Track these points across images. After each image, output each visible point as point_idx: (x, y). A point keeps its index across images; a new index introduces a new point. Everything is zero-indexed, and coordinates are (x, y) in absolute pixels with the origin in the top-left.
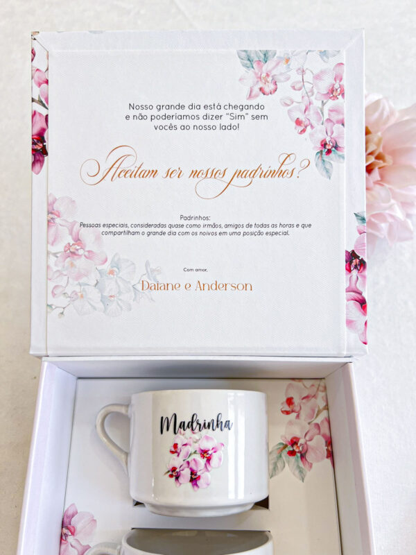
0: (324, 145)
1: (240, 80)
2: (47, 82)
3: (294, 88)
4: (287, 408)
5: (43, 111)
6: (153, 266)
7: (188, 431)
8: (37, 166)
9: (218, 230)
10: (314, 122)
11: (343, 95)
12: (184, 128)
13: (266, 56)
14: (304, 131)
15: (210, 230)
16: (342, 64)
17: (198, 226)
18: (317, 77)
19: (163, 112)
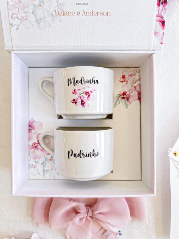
4: (122, 80)
6: (60, 2)
7: (80, 84)
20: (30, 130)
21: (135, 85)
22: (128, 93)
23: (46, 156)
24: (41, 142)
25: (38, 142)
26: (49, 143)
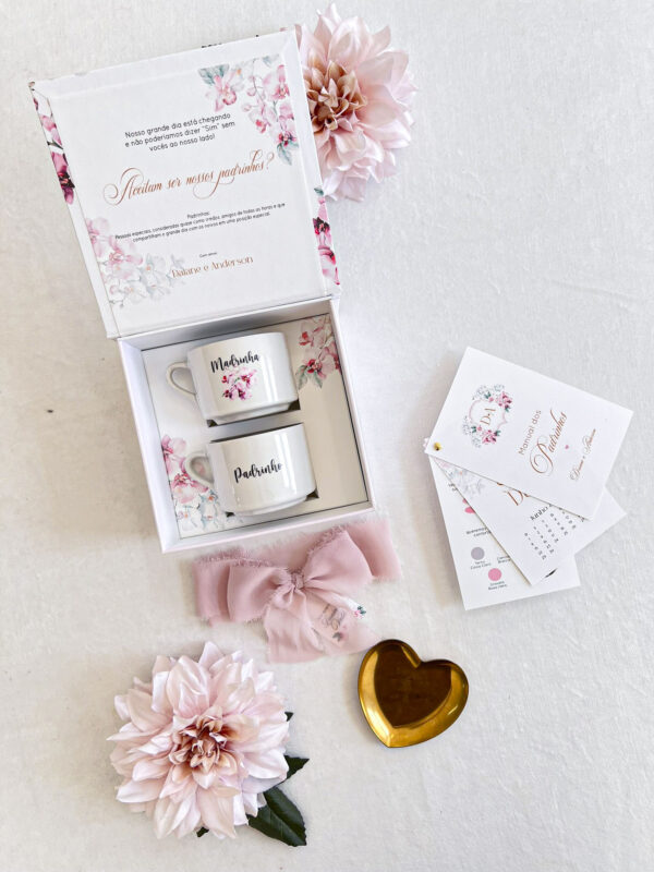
0: (282, 138)
1: (207, 95)
2: (55, 126)
3: (249, 94)
4: (303, 341)
5: (61, 152)
6: (177, 258)
7: (231, 366)
8: (69, 197)
9: (218, 221)
10: (271, 122)
11: (288, 92)
12: (173, 145)
13: (222, 70)
14: (264, 130)
15: (212, 222)
16: (282, 66)
17: (203, 221)
18: (266, 81)
19: (153, 135)
20: (165, 456)
21: (327, 345)
22: (317, 361)
23: (202, 494)
24: (189, 471)
25: (185, 472)
26: (203, 470)
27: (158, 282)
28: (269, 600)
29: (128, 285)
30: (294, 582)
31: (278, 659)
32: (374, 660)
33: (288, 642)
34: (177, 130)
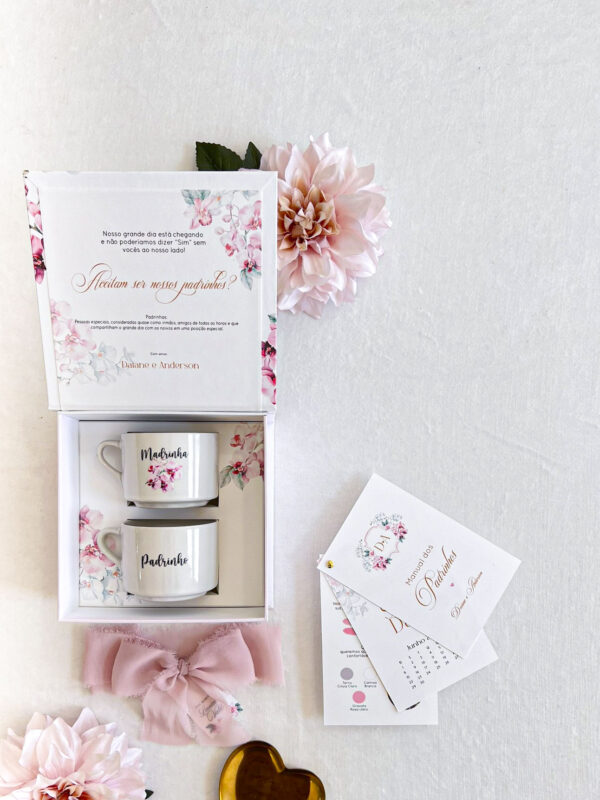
0: (247, 264)
1: (185, 213)
2: (39, 213)
3: (224, 220)
4: (235, 442)
5: (40, 236)
6: (129, 350)
7: (159, 458)
8: (39, 277)
9: (174, 326)
10: (239, 247)
11: (260, 226)
12: (145, 250)
13: (203, 194)
14: (231, 254)
15: (168, 326)
16: (259, 202)
17: (159, 323)
18: (242, 212)
19: (129, 238)
20: (81, 526)
22: (243, 465)
23: (108, 568)
24: (100, 545)
25: (96, 544)
26: (114, 546)
27: (107, 369)
28: (152, 680)
29: (78, 366)
30: (179, 668)
31: (149, 737)
32: (239, 757)
33: (161, 723)
34: (152, 239)
